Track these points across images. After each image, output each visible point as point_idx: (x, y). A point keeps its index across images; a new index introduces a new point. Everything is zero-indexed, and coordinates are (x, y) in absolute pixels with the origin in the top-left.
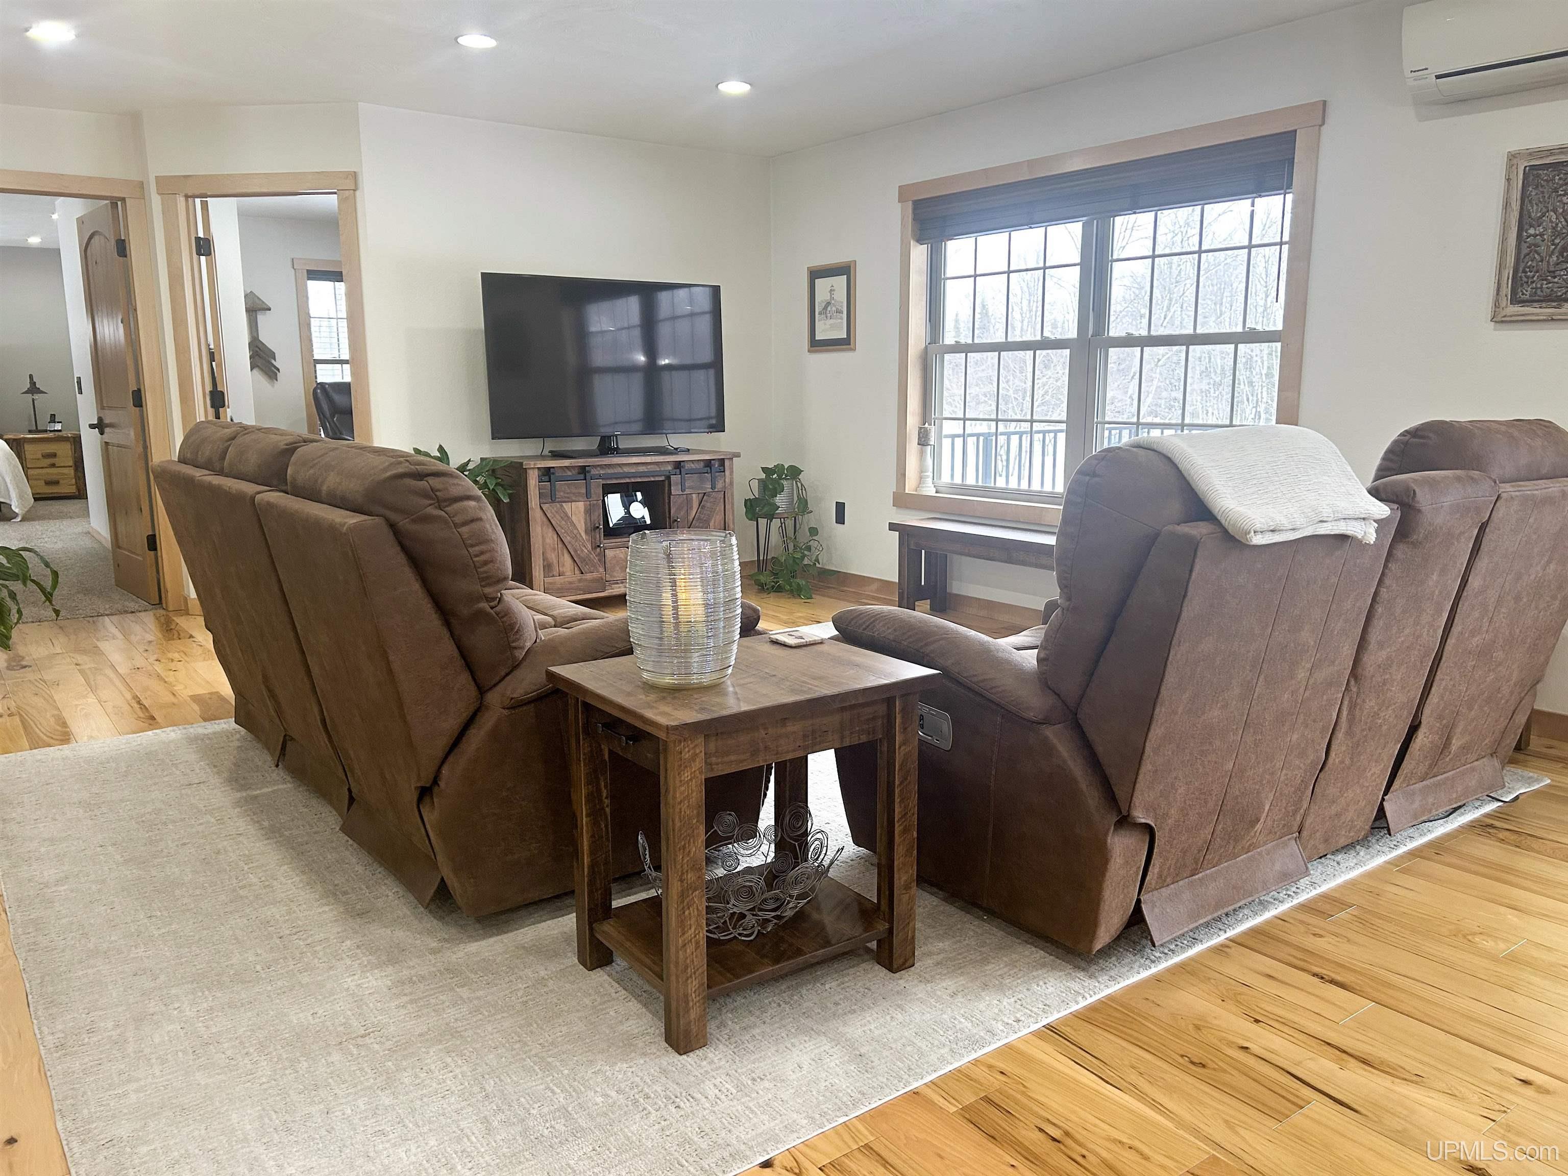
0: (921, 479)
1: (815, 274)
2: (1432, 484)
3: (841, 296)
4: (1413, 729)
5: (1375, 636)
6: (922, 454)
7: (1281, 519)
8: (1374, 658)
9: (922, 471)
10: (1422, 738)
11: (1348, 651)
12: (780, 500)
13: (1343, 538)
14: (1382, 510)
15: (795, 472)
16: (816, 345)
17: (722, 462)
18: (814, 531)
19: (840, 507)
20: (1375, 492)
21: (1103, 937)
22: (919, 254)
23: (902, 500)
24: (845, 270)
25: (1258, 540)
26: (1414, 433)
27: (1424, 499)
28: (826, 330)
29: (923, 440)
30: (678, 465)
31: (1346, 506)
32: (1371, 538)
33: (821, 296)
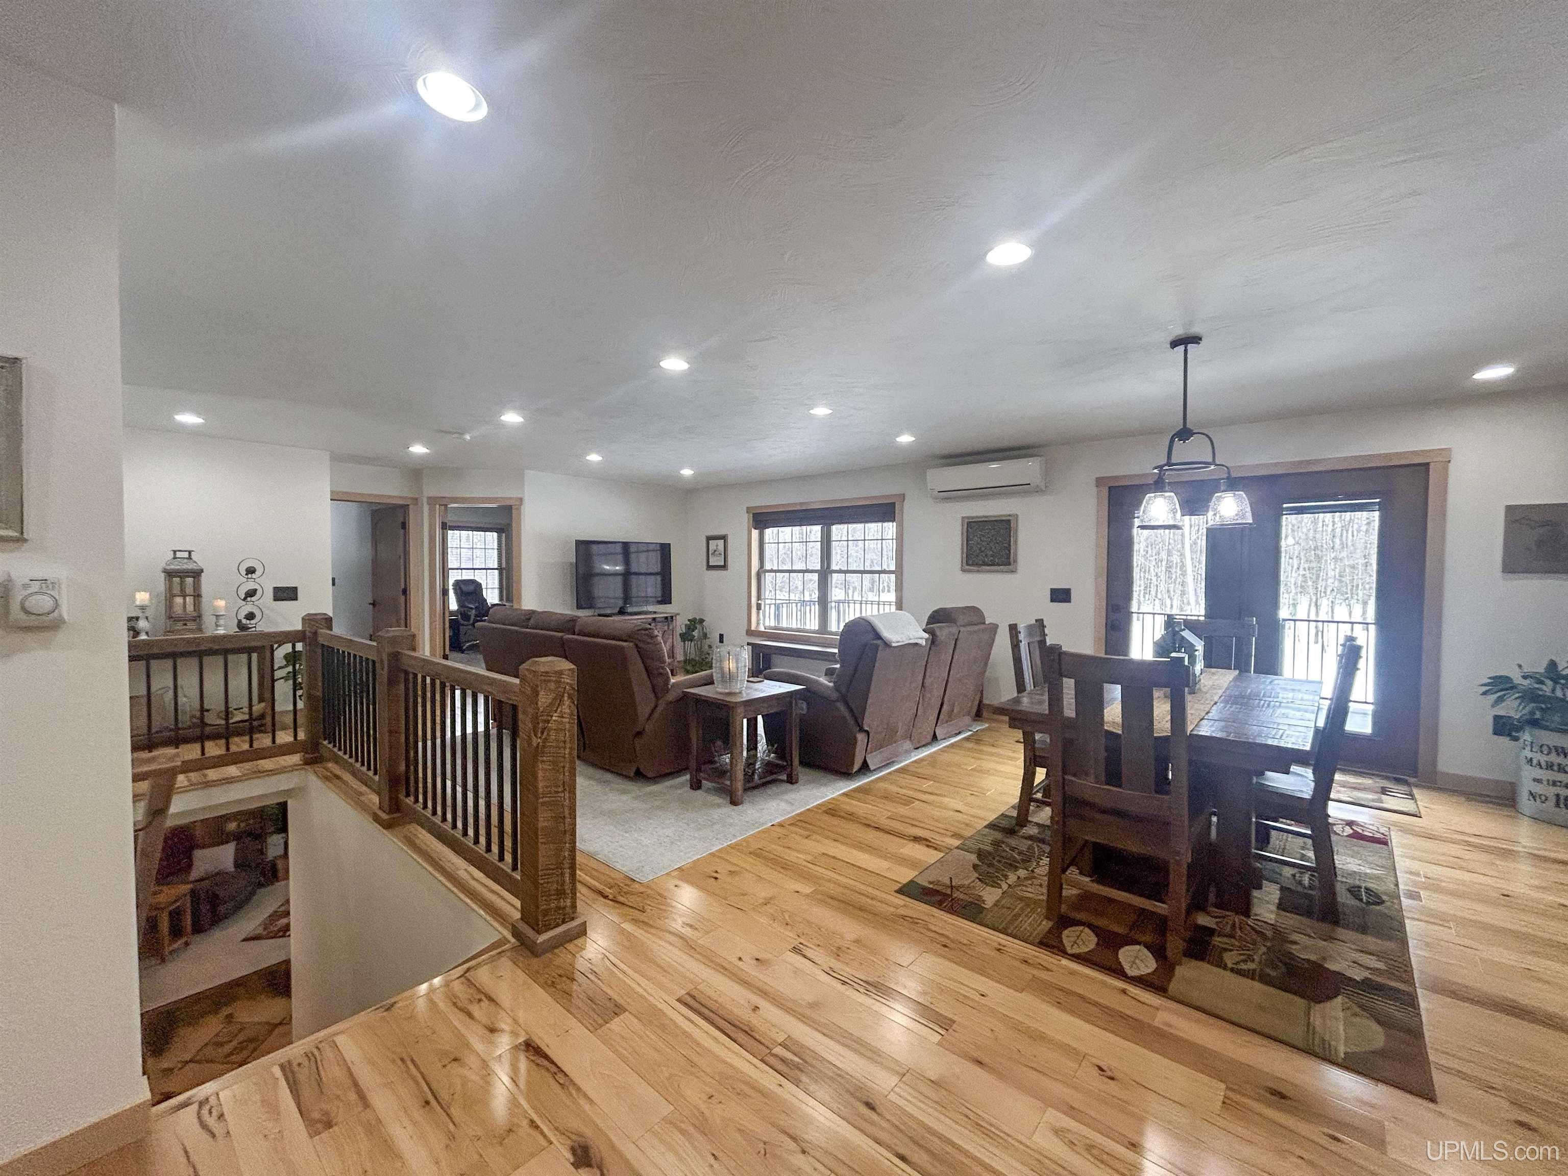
0: (758, 624)
1: (709, 539)
2: (940, 628)
3: (721, 548)
4: (942, 705)
5: (928, 674)
6: (758, 614)
7: (899, 639)
8: (928, 681)
9: (758, 620)
10: (945, 707)
11: (920, 678)
12: (695, 633)
13: (916, 644)
14: (926, 636)
15: (702, 621)
16: (710, 567)
17: (672, 617)
18: (710, 647)
19: (721, 636)
20: (924, 631)
21: (856, 768)
22: (755, 533)
23: (750, 633)
24: (724, 538)
25: (894, 645)
26: (935, 612)
27: (938, 633)
28: (716, 561)
29: (759, 607)
30: (654, 619)
31: (917, 635)
32: (924, 643)
33: (712, 548)
